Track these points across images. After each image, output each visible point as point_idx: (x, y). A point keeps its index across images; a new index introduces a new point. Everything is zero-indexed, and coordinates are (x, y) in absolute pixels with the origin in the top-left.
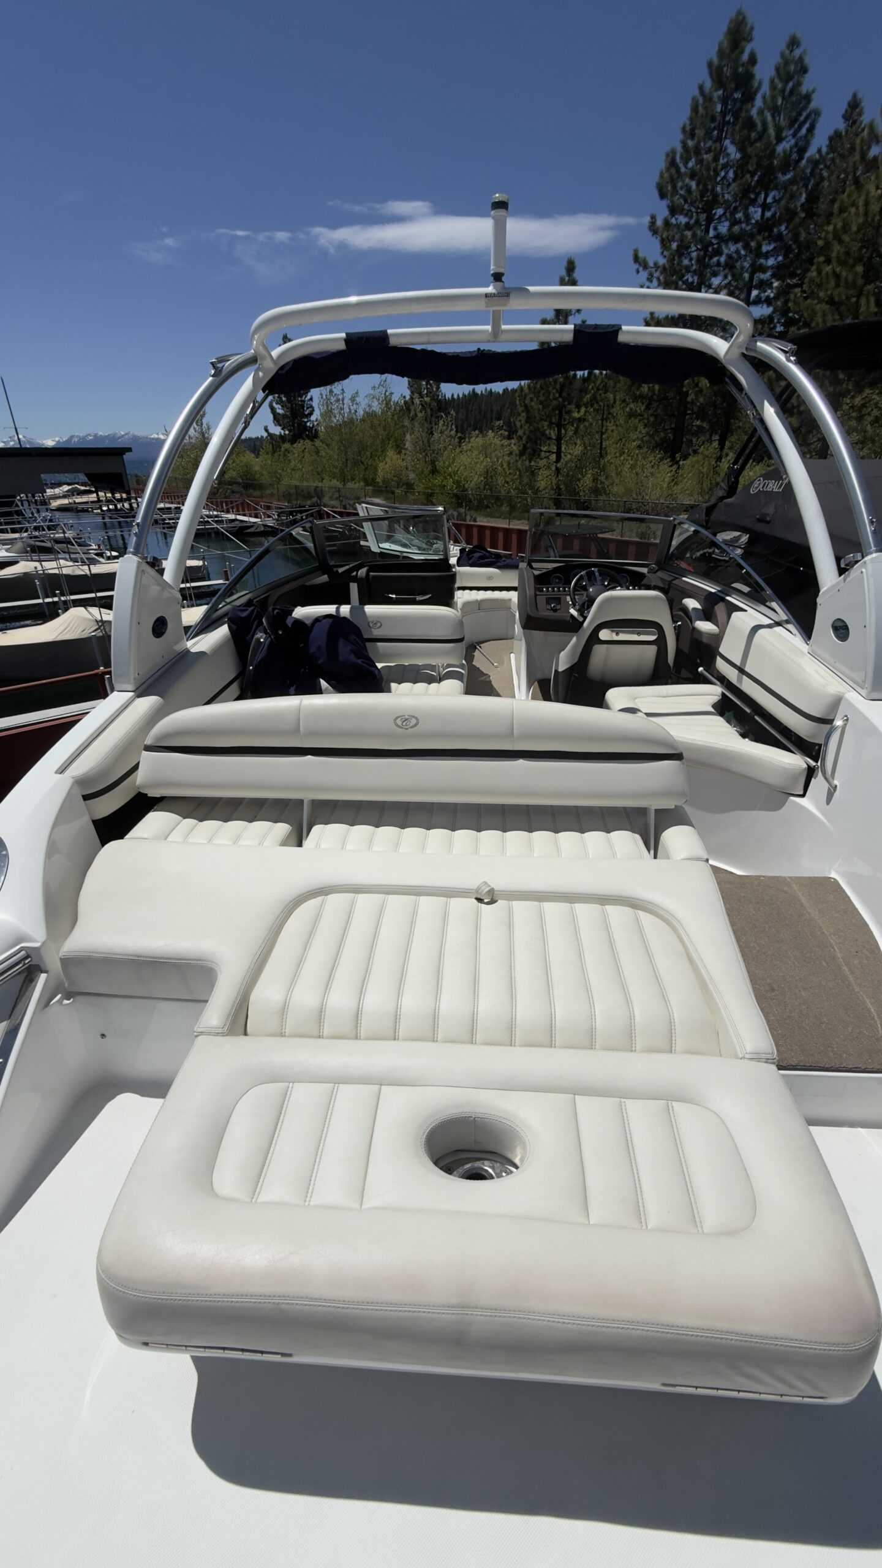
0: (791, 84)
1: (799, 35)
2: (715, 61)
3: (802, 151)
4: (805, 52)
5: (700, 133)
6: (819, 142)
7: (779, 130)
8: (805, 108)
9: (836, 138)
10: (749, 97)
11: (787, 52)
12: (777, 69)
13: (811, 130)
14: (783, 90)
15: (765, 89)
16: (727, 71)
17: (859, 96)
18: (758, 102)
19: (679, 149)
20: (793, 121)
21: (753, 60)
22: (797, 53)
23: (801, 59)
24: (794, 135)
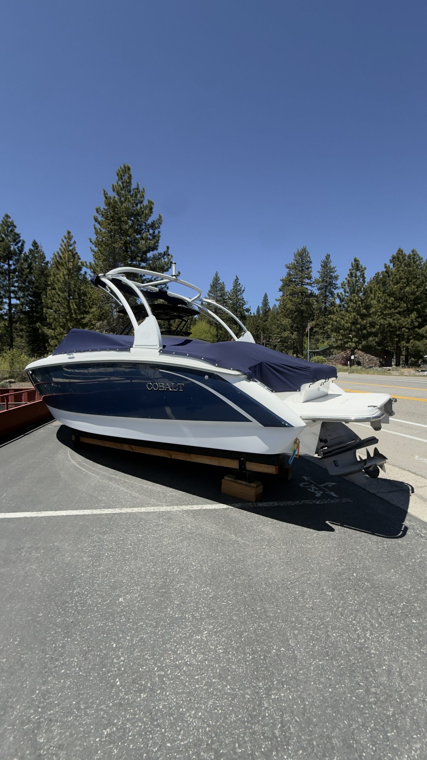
0: (10, 229)
1: (9, 215)
3: (21, 251)
4: (13, 220)
6: (26, 250)
7: (10, 242)
8: (18, 238)
9: (30, 250)
11: (6, 218)
12: (3, 222)
13: (22, 245)
14: (7, 230)
17: (37, 241)
20: (14, 241)
22: (10, 220)
23: (12, 223)
24: (16, 245)
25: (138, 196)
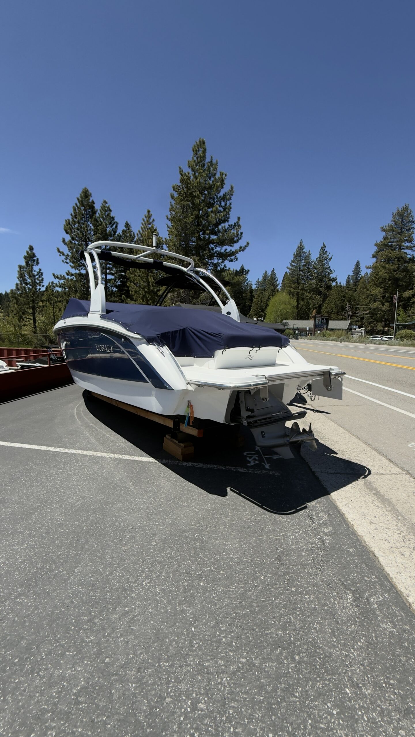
0: (107, 213)
1: (107, 201)
2: (80, 199)
3: (115, 232)
4: (109, 205)
5: (79, 217)
6: (119, 231)
7: (106, 225)
8: (113, 220)
9: (123, 231)
10: (94, 212)
11: (104, 204)
12: (102, 207)
13: (116, 227)
14: (105, 214)
15: (99, 211)
16: (85, 203)
17: (129, 222)
18: (97, 215)
19: (71, 220)
20: (110, 223)
21: (93, 202)
22: (107, 205)
23: (108, 208)
24: (111, 227)
25: (211, 169)
